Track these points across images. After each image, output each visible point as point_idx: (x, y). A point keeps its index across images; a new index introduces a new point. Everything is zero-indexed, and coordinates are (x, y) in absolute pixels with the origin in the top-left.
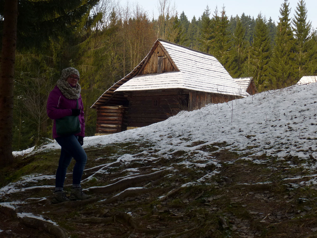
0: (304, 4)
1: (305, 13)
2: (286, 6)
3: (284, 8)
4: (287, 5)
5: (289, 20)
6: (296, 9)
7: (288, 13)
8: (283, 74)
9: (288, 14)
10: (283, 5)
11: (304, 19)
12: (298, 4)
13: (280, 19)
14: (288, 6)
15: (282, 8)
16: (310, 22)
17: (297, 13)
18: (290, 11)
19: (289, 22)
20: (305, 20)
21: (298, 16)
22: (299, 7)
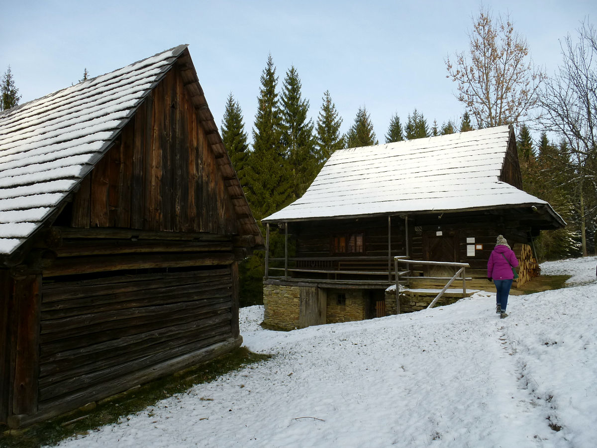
0: (296, 74)
1: (298, 88)
2: (270, 74)
3: (267, 76)
4: (272, 71)
5: (276, 95)
6: (285, 82)
7: (274, 84)
8: (271, 176)
9: (274, 87)
10: (265, 72)
11: (298, 96)
12: (287, 74)
13: (262, 92)
14: (273, 73)
15: (265, 76)
16: (307, 100)
17: (286, 86)
18: (276, 82)
19: (276, 99)
20: (298, 99)
21: (287, 93)
22: (288, 78)
